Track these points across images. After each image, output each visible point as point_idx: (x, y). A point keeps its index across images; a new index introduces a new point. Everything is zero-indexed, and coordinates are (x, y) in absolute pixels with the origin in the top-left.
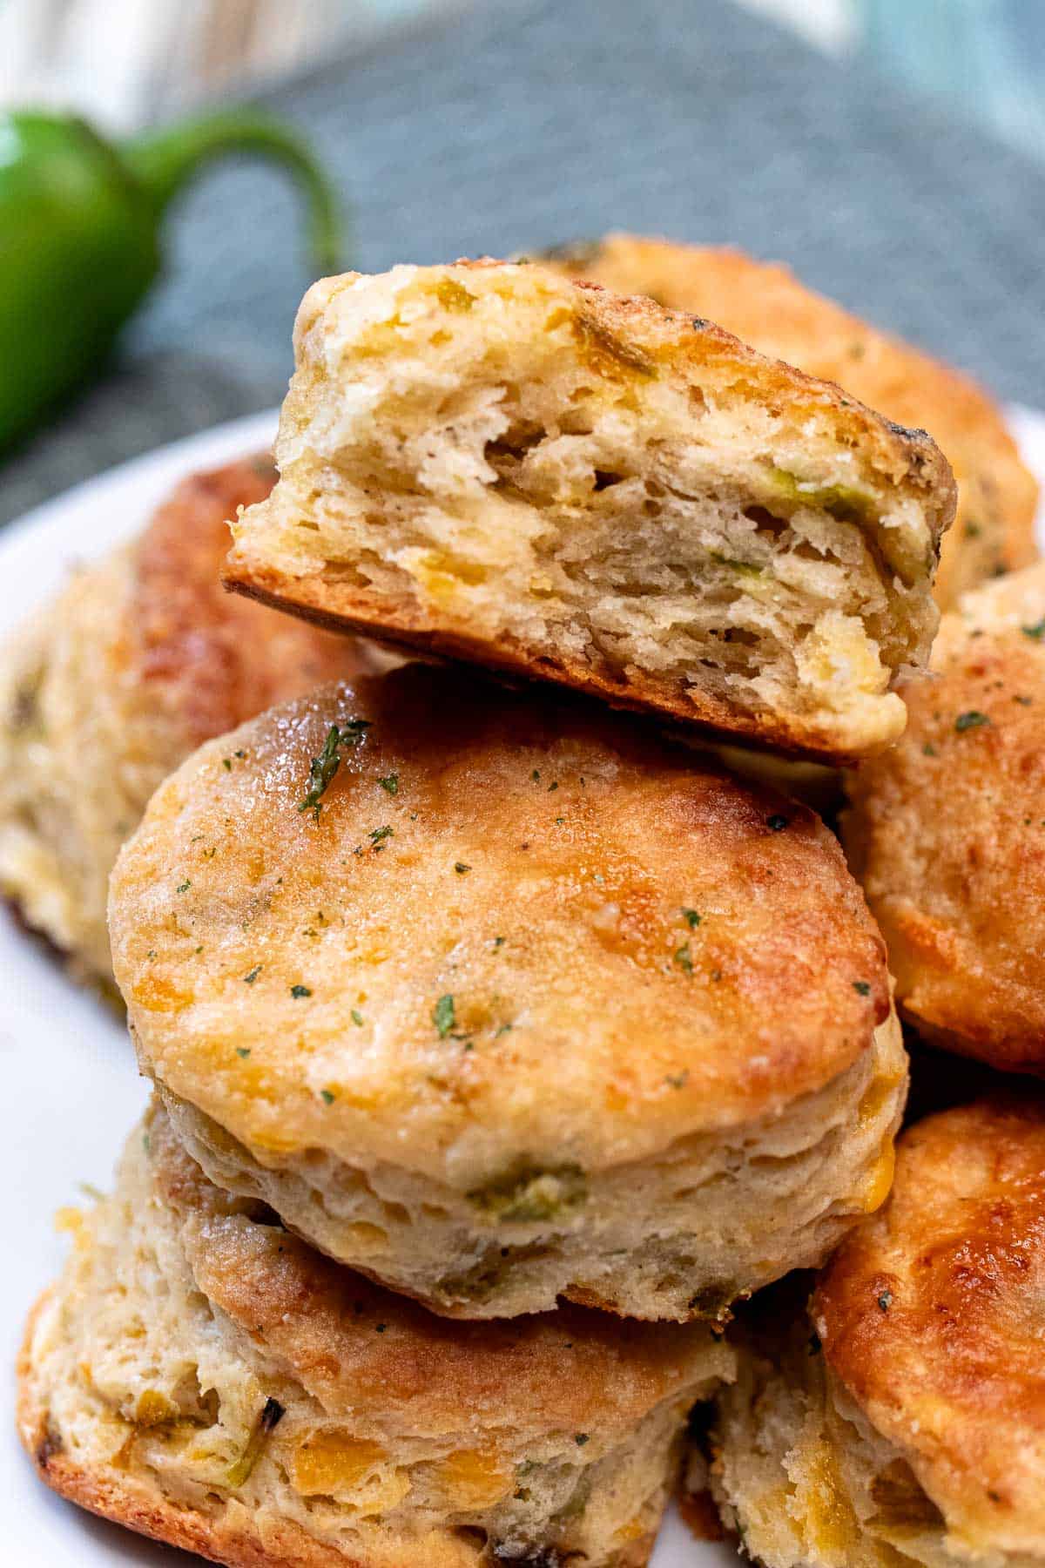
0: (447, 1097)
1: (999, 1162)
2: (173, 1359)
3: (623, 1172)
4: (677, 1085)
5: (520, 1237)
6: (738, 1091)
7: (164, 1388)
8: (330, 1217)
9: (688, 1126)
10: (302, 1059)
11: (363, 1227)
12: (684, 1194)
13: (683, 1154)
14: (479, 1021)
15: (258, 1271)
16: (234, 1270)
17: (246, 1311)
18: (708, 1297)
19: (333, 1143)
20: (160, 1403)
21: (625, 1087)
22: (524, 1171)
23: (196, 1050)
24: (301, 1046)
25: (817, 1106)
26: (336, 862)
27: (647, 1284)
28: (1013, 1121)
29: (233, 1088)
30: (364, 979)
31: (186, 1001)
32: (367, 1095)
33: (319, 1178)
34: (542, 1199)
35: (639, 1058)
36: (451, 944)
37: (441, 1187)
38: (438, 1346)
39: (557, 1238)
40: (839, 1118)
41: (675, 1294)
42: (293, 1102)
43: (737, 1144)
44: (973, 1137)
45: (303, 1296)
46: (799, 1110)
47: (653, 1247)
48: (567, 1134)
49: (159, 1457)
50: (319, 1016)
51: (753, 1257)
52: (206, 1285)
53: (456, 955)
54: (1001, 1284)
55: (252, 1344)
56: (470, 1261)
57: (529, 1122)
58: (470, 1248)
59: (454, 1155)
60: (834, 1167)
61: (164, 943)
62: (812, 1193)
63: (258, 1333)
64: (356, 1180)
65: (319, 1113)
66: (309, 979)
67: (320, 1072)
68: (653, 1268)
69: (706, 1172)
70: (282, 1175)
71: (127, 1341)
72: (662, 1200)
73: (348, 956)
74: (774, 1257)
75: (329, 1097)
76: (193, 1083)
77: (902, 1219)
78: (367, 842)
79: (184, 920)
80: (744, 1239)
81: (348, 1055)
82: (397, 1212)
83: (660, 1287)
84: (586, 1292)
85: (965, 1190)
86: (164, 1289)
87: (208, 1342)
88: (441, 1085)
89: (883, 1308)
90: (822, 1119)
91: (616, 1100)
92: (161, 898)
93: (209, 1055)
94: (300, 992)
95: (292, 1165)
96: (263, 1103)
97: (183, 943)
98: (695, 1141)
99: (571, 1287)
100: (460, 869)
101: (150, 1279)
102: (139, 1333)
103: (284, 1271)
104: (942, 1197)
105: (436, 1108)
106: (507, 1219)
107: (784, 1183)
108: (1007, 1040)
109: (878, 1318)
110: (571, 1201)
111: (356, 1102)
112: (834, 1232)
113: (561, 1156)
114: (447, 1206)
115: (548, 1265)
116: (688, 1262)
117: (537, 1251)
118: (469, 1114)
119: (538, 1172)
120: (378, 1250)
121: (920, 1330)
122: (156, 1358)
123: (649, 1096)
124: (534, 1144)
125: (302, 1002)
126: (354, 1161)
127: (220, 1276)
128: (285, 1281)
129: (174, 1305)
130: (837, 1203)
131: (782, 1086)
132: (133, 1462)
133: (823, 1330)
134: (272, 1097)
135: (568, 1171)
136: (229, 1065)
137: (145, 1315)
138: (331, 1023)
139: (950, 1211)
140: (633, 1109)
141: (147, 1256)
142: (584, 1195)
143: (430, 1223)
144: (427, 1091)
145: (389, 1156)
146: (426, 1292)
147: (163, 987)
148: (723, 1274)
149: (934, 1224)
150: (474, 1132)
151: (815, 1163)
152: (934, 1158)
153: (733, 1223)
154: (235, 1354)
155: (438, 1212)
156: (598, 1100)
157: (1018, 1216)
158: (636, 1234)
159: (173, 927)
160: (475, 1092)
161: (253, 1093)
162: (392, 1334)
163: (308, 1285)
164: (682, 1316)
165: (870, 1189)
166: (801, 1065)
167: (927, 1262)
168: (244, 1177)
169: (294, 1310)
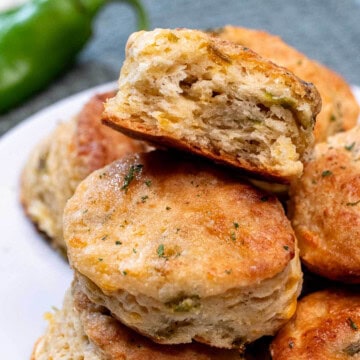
0: (160, 274)
1: (330, 307)
2: (77, 355)
3: (210, 298)
4: (229, 273)
5: (180, 318)
6: (247, 276)
8: (125, 311)
9: (231, 286)
10: (118, 262)
11: (134, 314)
12: (231, 307)
13: (230, 295)
14: (171, 253)
15: (104, 328)
16: (96, 327)
17: (99, 340)
18: (238, 341)
19: (126, 287)
21: (212, 273)
22: (182, 297)
23: (87, 259)
24: (118, 258)
25: (272, 283)
26: (130, 207)
27: (220, 336)
28: (335, 296)
29: (97, 270)
30: (137, 240)
31: (84, 245)
32: (136, 273)
33: (121, 298)
34: (187, 305)
35: (218, 265)
36: (164, 230)
37: (157, 301)
38: (155, 353)
39: (192, 320)
40: (278, 287)
41: (227, 340)
42: (115, 275)
43: (247, 293)
44: (322, 300)
45: (116, 336)
46: (266, 283)
47: (221, 324)
48: (195, 286)
50: (124, 250)
51: (252, 329)
52: (88, 332)
53: (165, 234)
54: (328, 342)
55: (100, 350)
56: (166, 326)
57: (184, 282)
58: (166, 323)
59: (161, 291)
60: (277, 303)
61: (79, 228)
62: (269, 311)
63: (102, 347)
64: (132, 299)
65: (122, 278)
66: (121, 239)
67: (123, 266)
68: (221, 331)
69: (237, 301)
70: (111, 298)
71: (64, 350)
72: (223, 309)
73: (132, 233)
74: (258, 330)
75: (125, 273)
76: (86, 269)
77: (299, 322)
78: (140, 200)
79: (85, 222)
80: (249, 323)
81: (131, 261)
82: (144, 309)
83: (223, 337)
84: (201, 338)
85: (319, 315)
86: (75, 335)
87: (87, 350)
88: (158, 270)
89: (291, 347)
90: (273, 287)
91: (210, 277)
92: (79, 215)
93: (91, 261)
94: (118, 243)
95: (113, 294)
96: (106, 275)
97: (85, 228)
98: (234, 291)
99: (196, 336)
100: (168, 209)
101: (71, 332)
102: (67, 348)
103: (111, 328)
104: (311, 317)
105: (156, 277)
106: (176, 310)
107: (261, 306)
108: (333, 269)
109: (289, 350)
110: (195, 306)
111: (133, 275)
112: (277, 324)
113: (193, 293)
114: (159, 307)
115: (189, 328)
116: (231, 330)
117: (186, 324)
118: (166, 279)
119: (186, 297)
120: (139, 321)
121: (301, 354)
122: (72, 355)
123: (220, 276)
124: (185, 289)
125: (119, 246)
126: (132, 293)
127: (92, 329)
128: (111, 331)
129: (78, 340)
130: (278, 314)
131: (260, 275)
133: (272, 353)
134: (108, 273)
135: (195, 297)
136: (96, 264)
137: (69, 342)
138: (127, 252)
139: (313, 321)
140: (215, 279)
141: (71, 325)
142: (200, 305)
143: (154, 313)
144: (154, 272)
145: (142, 291)
146: (153, 335)
147: (78, 241)
148: (242, 334)
149: (308, 324)
150: (167, 285)
151: (271, 301)
152: (310, 306)
153: (245, 318)
154: (95, 353)
155: (156, 310)
156: (204, 276)
157: (334, 322)
158: (215, 319)
159: (82, 223)
160: (168, 272)
161: (103, 272)
162: (143, 348)
163: (118, 333)
164: (230, 347)
165: (289, 311)
166: (266, 269)
167: (305, 335)
168: (100, 299)
169: (114, 340)
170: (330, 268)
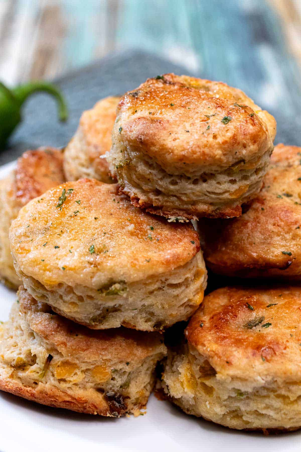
0: (92, 266)
1: (231, 297)
2: (24, 349)
3: (134, 284)
4: (148, 262)
5: (111, 304)
6: (163, 264)
7: (23, 356)
8: (64, 302)
9: (151, 272)
10: (57, 261)
11: (73, 303)
12: (151, 293)
13: (150, 281)
14: (100, 251)
15: (47, 323)
16: (40, 323)
17: (43, 332)
18: (158, 324)
19: (65, 280)
20: (21, 359)
21: (136, 262)
22: (112, 282)
23: (32, 261)
24: (57, 259)
25: (182, 271)
26: (64, 220)
27: (143, 319)
28: (234, 289)
29: (40, 269)
30: (73, 243)
31: (29, 251)
32: (73, 267)
33: (61, 291)
34: (116, 289)
35: (139, 256)
36: (94, 234)
37: (92, 290)
38: (91, 339)
39: (120, 306)
40: (188, 275)
41: (149, 323)
42: (55, 271)
43: (163, 279)
45: (58, 328)
46: (178, 271)
47: (143, 309)
48: (122, 273)
49: (21, 374)
50: (61, 252)
51: (169, 313)
52: (34, 327)
53: (96, 236)
54: (231, 321)
55: (45, 341)
56: (99, 312)
57: (112, 270)
58: (99, 309)
59: (94, 280)
60: (188, 290)
61: (23, 239)
62: (182, 296)
63: (46, 337)
64: (70, 290)
65: (61, 273)
66: (59, 244)
67: (61, 264)
68: (144, 315)
69: (156, 286)
70: (52, 292)
71: (13, 348)
72: (145, 293)
73: (68, 239)
74: (174, 313)
75: (64, 268)
76: (30, 269)
77: (206, 310)
78: (73, 214)
79: (28, 234)
80: (166, 306)
81: (68, 259)
82: (81, 299)
83: (146, 322)
84: (128, 323)
85: (222, 304)
86: (22, 335)
87: (34, 344)
88: (91, 264)
89: (201, 326)
90: (184, 275)
91: (134, 265)
92: (21, 230)
93: (35, 262)
94: (56, 247)
95: (54, 289)
96: (48, 273)
97: (28, 239)
98: (152, 277)
99: (124, 322)
100: (95, 218)
101: (19, 333)
102: (16, 345)
103: (53, 323)
104: (217, 305)
105: (89, 269)
106: (108, 294)
107: (176, 292)
109: (200, 329)
110: (123, 290)
111: (71, 269)
112: (189, 310)
113: (120, 278)
114: (93, 295)
115: (118, 313)
116: (152, 314)
117: (116, 310)
118: (98, 270)
119: (115, 283)
120: (76, 309)
121: (210, 331)
122: (20, 350)
123: (141, 264)
124: (114, 275)
125: (57, 249)
126: (70, 284)
127: (37, 324)
128: (53, 325)
129: (25, 337)
130: (189, 300)
131: (174, 263)
132: (14, 376)
133: (187, 333)
134: (49, 270)
135: (122, 282)
136: (40, 264)
137: (17, 341)
138: (64, 253)
139: (218, 308)
140: (137, 267)
141: (19, 328)
142: (126, 288)
143: (89, 301)
144: (87, 265)
145: (78, 282)
146: (88, 322)
147: (22, 249)
148: (161, 318)
149: (214, 310)
150: (98, 274)
151: (183, 288)
153: (163, 302)
154: (41, 345)
155: (91, 297)
156: (129, 265)
157: (235, 307)
158: (139, 304)
159: (26, 235)
160: (99, 264)
161: (45, 270)
162: (80, 336)
163: (59, 326)
164: (152, 329)
165: (198, 299)
166: (178, 258)
167: (212, 318)
168: (43, 296)
169: (56, 331)
170: (228, 265)
